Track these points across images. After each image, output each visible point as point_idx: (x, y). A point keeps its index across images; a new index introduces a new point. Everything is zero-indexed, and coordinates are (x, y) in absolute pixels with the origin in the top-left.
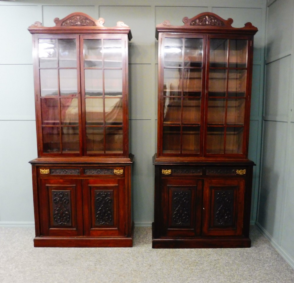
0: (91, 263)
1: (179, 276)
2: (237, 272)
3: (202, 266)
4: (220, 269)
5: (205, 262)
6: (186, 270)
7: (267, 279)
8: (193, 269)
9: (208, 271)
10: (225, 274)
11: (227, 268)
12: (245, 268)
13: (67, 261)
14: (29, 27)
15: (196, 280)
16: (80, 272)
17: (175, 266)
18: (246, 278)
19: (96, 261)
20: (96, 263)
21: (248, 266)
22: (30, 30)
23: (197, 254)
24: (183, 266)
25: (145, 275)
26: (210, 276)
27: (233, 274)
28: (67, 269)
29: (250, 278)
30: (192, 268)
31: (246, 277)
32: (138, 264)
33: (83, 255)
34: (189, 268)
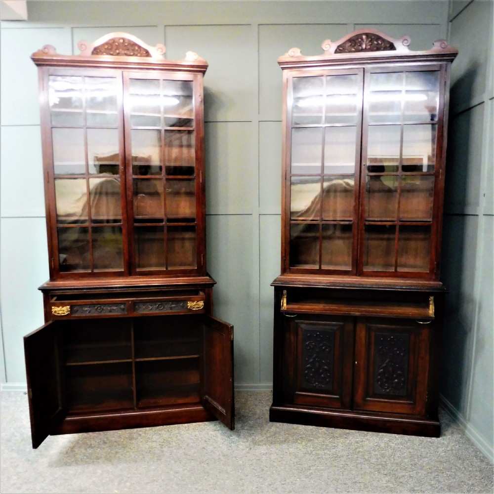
0: (154, 444)
1: (296, 464)
2: (392, 460)
3: (334, 450)
4: (363, 455)
5: (340, 444)
6: (307, 455)
7: (439, 468)
8: (319, 455)
9: (345, 458)
10: (371, 461)
11: (376, 453)
12: (405, 454)
13: (116, 442)
14: (34, 54)
15: (323, 470)
16: (137, 457)
17: (290, 449)
18: (406, 468)
19: (163, 442)
20: (163, 444)
21: (412, 451)
22: (34, 60)
23: (327, 433)
24: (303, 450)
25: (241, 462)
26: (347, 465)
27: (385, 462)
28: (117, 453)
29: (413, 467)
30: (319, 452)
31: (406, 466)
32: (230, 447)
33: (141, 433)
34: (314, 453)
